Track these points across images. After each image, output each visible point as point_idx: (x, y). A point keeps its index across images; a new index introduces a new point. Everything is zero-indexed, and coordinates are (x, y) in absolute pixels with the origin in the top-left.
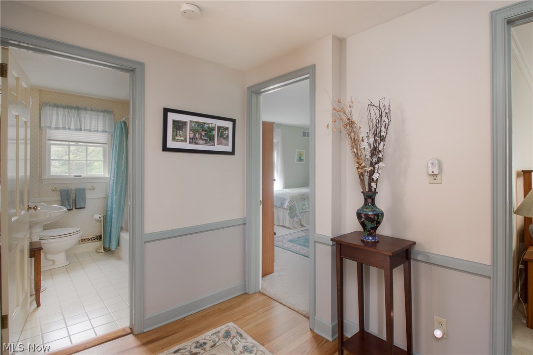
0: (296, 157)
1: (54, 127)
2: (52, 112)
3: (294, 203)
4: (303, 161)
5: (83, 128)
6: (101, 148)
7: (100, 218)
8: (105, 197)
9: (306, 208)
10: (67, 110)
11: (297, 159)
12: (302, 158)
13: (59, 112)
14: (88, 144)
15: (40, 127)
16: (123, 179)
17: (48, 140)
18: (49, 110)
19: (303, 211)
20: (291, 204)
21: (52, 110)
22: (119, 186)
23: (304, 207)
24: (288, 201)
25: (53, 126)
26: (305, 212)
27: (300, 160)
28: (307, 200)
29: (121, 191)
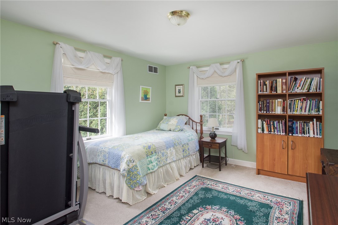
0: (141, 95)
3: (134, 164)
4: (149, 100)
9: (154, 166)
11: (142, 98)
12: (148, 97)
19: (149, 172)
20: (131, 165)
23: (150, 166)
24: (125, 161)
26: (151, 173)
27: (146, 98)
28: (154, 154)
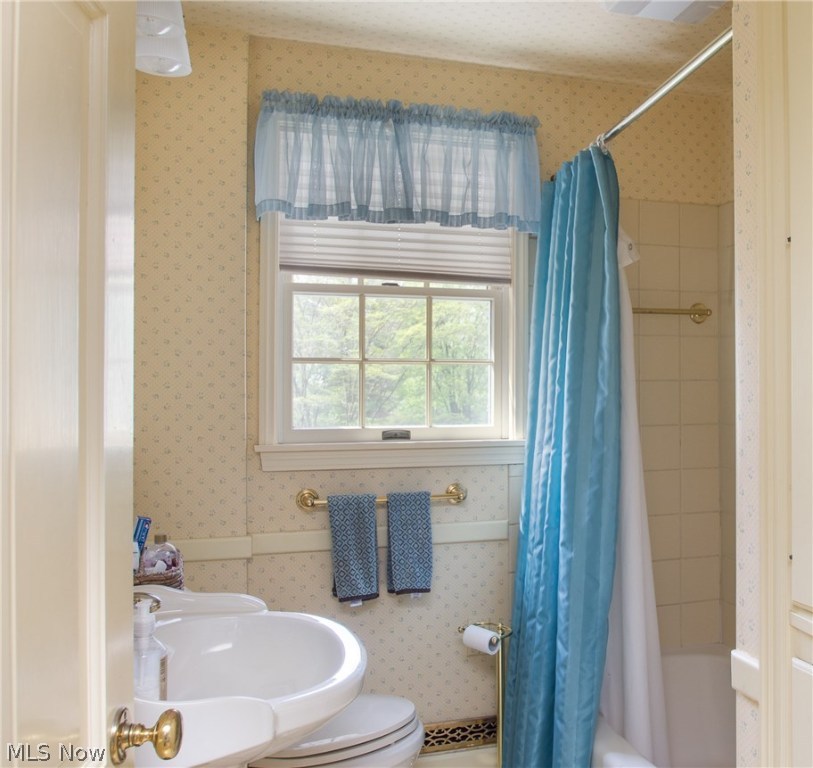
1: (305, 205)
2: (296, 138)
5: (416, 209)
6: (486, 304)
7: (492, 644)
8: (505, 537)
10: (352, 126)
13: (325, 137)
14: (434, 285)
15: (251, 208)
16: (601, 460)
17: (283, 267)
18: (286, 129)
21: (296, 130)
22: (586, 494)
25: (302, 200)
29: (595, 521)
